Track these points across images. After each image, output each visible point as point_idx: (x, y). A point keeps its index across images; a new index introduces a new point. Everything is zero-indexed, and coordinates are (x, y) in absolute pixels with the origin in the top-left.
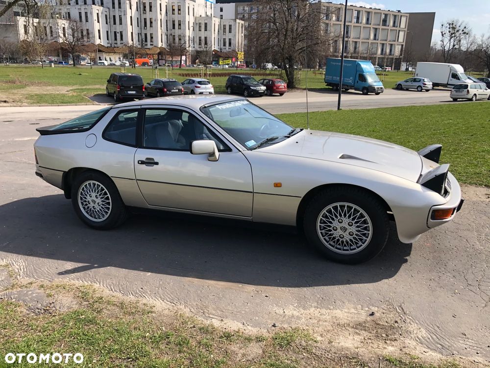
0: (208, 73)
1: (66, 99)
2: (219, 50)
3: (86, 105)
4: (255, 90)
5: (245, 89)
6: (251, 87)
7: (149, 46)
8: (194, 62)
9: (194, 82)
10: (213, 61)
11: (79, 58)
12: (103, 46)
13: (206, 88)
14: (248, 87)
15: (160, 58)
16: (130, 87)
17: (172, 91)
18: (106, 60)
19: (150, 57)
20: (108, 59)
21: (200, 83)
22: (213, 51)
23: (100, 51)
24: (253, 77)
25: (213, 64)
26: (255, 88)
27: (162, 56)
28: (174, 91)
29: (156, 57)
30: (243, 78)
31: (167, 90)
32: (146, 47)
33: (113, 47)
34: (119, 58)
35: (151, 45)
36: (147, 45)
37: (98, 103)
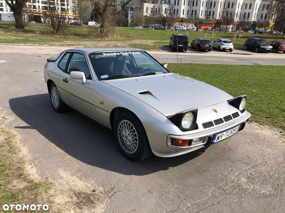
0: (240, 36)
1: (147, 47)
2: (257, 21)
3: (155, 51)
4: (264, 48)
5: (256, 47)
6: (261, 46)
7: (211, 19)
8: (238, 29)
9: (221, 41)
10: (251, 28)
11: (170, 25)
12: (184, 18)
13: (228, 45)
14: (259, 46)
15: (216, 26)
16: (180, 42)
17: (205, 46)
18: (184, 27)
19: (210, 25)
20: (186, 26)
21: (225, 42)
22: (252, 22)
23: (182, 21)
24: (265, 39)
25: (251, 30)
26: (264, 47)
27: (218, 25)
28: (206, 46)
29: (213, 25)
30: (257, 40)
31: (202, 45)
32: (209, 19)
33: (190, 19)
34: (192, 26)
35: (212, 18)
36: (210, 18)
37: (161, 50)
